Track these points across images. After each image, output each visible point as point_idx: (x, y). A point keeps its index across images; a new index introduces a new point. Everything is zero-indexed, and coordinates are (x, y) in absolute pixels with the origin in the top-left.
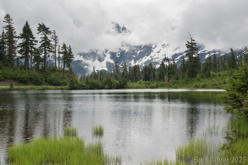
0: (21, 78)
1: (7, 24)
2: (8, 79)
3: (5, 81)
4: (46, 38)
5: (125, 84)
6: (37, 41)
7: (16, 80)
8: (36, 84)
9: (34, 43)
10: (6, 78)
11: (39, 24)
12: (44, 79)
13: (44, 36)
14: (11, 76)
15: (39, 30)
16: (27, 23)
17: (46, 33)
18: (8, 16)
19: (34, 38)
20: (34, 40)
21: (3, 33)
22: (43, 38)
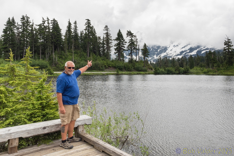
0: (119, 67)
1: (106, 32)
2: (110, 67)
3: (109, 68)
4: (132, 40)
5: (188, 70)
6: (126, 42)
7: (116, 68)
8: (129, 71)
9: (124, 43)
10: (109, 66)
11: (128, 31)
12: (133, 67)
13: (130, 39)
14: (112, 65)
15: (127, 34)
16: (120, 31)
17: (132, 37)
18: (106, 27)
19: (124, 40)
20: (125, 41)
21: (104, 37)
22: (130, 40)
